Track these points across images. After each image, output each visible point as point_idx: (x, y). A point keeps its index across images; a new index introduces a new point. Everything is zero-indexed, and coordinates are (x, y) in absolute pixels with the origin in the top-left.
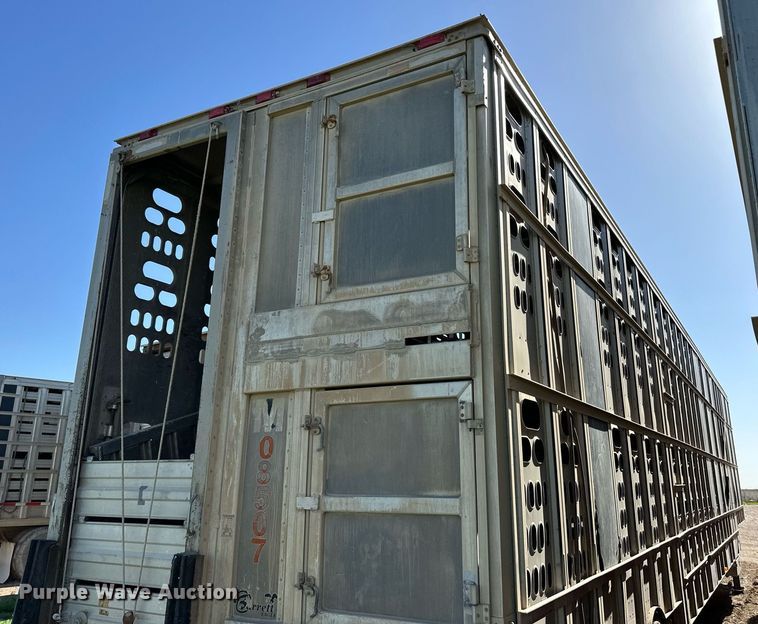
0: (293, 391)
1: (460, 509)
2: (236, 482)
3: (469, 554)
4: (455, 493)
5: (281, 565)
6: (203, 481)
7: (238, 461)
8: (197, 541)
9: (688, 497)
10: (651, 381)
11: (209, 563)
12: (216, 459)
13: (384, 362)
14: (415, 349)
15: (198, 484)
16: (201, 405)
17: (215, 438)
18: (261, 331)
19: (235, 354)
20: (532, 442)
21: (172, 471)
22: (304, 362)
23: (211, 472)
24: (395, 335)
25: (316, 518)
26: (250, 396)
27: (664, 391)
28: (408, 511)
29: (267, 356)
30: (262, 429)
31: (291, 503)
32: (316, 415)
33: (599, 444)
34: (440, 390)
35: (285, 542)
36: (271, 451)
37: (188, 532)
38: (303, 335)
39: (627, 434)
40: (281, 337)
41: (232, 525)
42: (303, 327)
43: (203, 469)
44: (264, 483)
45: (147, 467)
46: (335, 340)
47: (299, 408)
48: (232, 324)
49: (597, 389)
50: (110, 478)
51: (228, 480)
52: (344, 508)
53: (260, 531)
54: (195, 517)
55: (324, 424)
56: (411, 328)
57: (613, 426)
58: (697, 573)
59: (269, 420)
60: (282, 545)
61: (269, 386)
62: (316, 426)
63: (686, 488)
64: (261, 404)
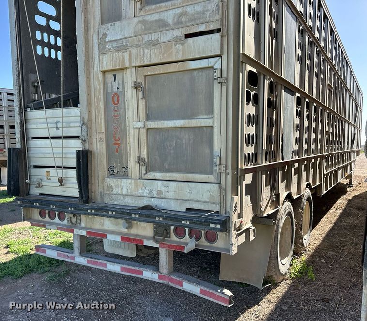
0: (126, 68)
1: (213, 123)
2: (103, 116)
3: (216, 144)
4: (211, 116)
5: (129, 153)
6: (86, 116)
7: (102, 106)
8: (87, 144)
9: (332, 138)
10: (322, 76)
11: (94, 155)
12: (91, 106)
13: (173, 49)
14: (190, 40)
15: (83, 118)
16: (79, 78)
17: (89, 95)
18: (105, 35)
19: (94, 50)
20: (252, 93)
21: (70, 113)
22: (130, 51)
23: (89, 112)
24: (180, 33)
25: (143, 132)
26: (104, 72)
27: (328, 83)
28: (188, 126)
29: (110, 49)
30: (112, 90)
31: (131, 125)
32: (139, 81)
33: (288, 102)
34: (204, 63)
35: (130, 143)
36: (118, 100)
37: (82, 140)
38: (128, 36)
39: (304, 100)
40: (116, 38)
41: (103, 137)
42: (128, 32)
43: (85, 111)
44: (116, 116)
45: (58, 112)
46: (146, 38)
47: (130, 77)
48: (90, 33)
49: (291, 72)
50: (40, 118)
51: (99, 116)
52: (156, 126)
53: (117, 139)
54: (85, 133)
55: (144, 85)
56: (188, 28)
57: (298, 95)
58: (331, 172)
59: (115, 85)
60: (128, 145)
61: (113, 67)
62: (140, 86)
63: (332, 133)
64: (110, 76)
